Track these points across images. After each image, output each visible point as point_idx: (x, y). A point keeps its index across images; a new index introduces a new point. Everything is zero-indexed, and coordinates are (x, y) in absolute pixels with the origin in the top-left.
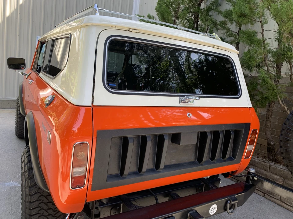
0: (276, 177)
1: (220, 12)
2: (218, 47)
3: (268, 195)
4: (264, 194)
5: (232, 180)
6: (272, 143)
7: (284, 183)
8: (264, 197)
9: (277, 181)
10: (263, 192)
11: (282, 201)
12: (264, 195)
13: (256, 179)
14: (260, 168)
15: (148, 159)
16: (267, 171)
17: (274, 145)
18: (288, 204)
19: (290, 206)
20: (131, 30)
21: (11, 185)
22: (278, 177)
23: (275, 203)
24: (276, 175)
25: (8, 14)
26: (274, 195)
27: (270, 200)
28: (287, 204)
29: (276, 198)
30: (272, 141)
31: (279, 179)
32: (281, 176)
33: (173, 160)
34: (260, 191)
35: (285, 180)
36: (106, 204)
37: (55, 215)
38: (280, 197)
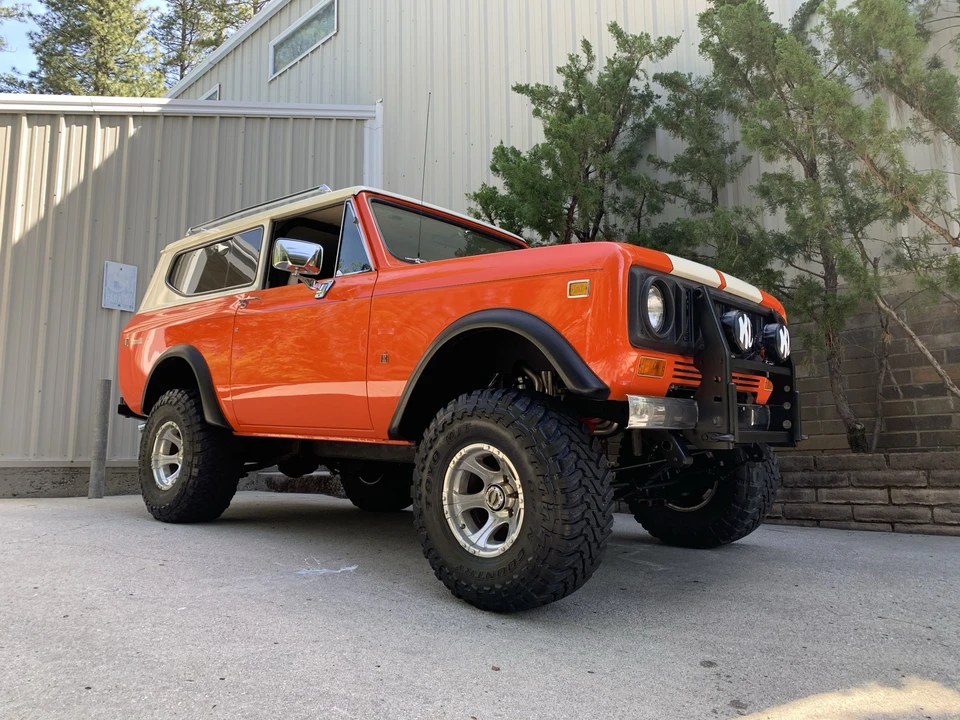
0: (908, 473)
1: (662, 164)
3: (901, 522)
4: (892, 524)
6: (859, 427)
7: (931, 480)
8: (893, 531)
9: (912, 482)
10: (890, 521)
11: (936, 523)
12: (893, 527)
14: (865, 469)
16: (885, 469)
17: (864, 429)
18: (955, 522)
22: (914, 472)
23: (924, 533)
24: (909, 469)
27: (911, 532)
28: (950, 525)
29: (922, 521)
30: (856, 423)
31: (918, 476)
32: (919, 469)
34: (881, 522)
35: (929, 473)
38: (930, 516)
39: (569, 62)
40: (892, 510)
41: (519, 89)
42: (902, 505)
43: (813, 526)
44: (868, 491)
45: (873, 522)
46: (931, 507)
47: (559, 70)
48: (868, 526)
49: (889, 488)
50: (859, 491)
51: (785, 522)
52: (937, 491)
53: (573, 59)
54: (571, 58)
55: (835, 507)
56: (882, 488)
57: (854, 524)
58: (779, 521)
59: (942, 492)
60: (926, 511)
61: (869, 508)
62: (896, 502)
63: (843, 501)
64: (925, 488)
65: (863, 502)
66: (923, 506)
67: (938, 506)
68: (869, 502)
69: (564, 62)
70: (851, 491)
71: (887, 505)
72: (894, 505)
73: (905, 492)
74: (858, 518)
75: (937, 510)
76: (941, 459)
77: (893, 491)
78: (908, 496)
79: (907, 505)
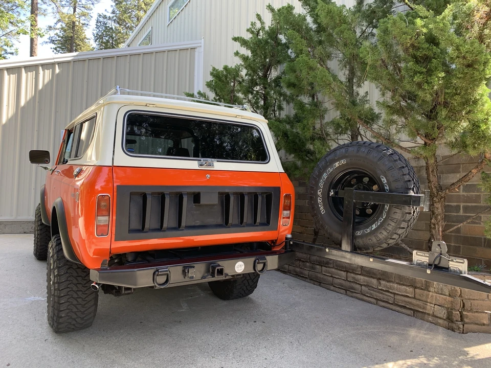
2: (242, 117)
3: (349, 290)
4: (346, 290)
5: (314, 284)
11: (362, 294)
13: (292, 243)
18: (369, 295)
19: (370, 297)
20: (148, 105)
21: (33, 300)
23: (356, 298)
25: (23, 103)
26: (354, 289)
27: (352, 297)
28: (367, 296)
34: (342, 289)
36: (131, 262)
38: (360, 289)
39: (251, 26)
40: (347, 284)
41: (235, 39)
42: (350, 281)
43: (318, 285)
44: (339, 272)
45: (339, 288)
46: (361, 285)
47: (248, 30)
48: (337, 289)
49: (347, 272)
50: (336, 271)
51: (309, 281)
52: (364, 277)
53: (253, 24)
54: (252, 25)
55: (325, 277)
56: (344, 271)
57: (332, 288)
58: (307, 280)
59: (366, 278)
60: (359, 287)
61: (339, 281)
63: (330, 275)
64: (360, 275)
65: (337, 277)
66: (358, 284)
67: (364, 285)
68: (339, 277)
69: (249, 26)
70: (333, 270)
71: (345, 280)
72: (348, 281)
73: (352, 275)
74: (334, 285)
75: (363, 287)
77: (349, 274)
78: (354, 278)
79: (352, 282)
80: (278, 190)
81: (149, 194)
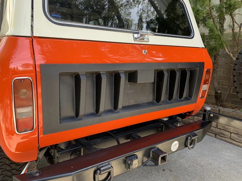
3: (219, 135)
4: (216, 135)
6: (219, 92)
8: (215, 137)
10: (215, 133)
11: (232, 139)
12: (216, 136)
13: (212, 115)
15: (104, 98)
17: (221, 93)
18: (238, 141)
19: (239, 142)
23: (226, 141)
26: (224, 135)
27: (221, 140)
28: (236, 141)
29: (226, 137)
30: (218, 90)
33: (132, 101)
34: (212, 133)
36: (65, 150)
37: (19, 169)
38: (230, 136)
40: (217, 130)
42: (220, 129)
46: (231, 133)
60: (229, 134)
62: (219, 127)
66: (228, 131)
67: (233, 133)
71: (215, 127)
72: (218, 128)
75: (232, 134)
76: (239, 116)
78: (223, 127)
79: (222, 129)
80: (202, 65)
81: (83, 75)
